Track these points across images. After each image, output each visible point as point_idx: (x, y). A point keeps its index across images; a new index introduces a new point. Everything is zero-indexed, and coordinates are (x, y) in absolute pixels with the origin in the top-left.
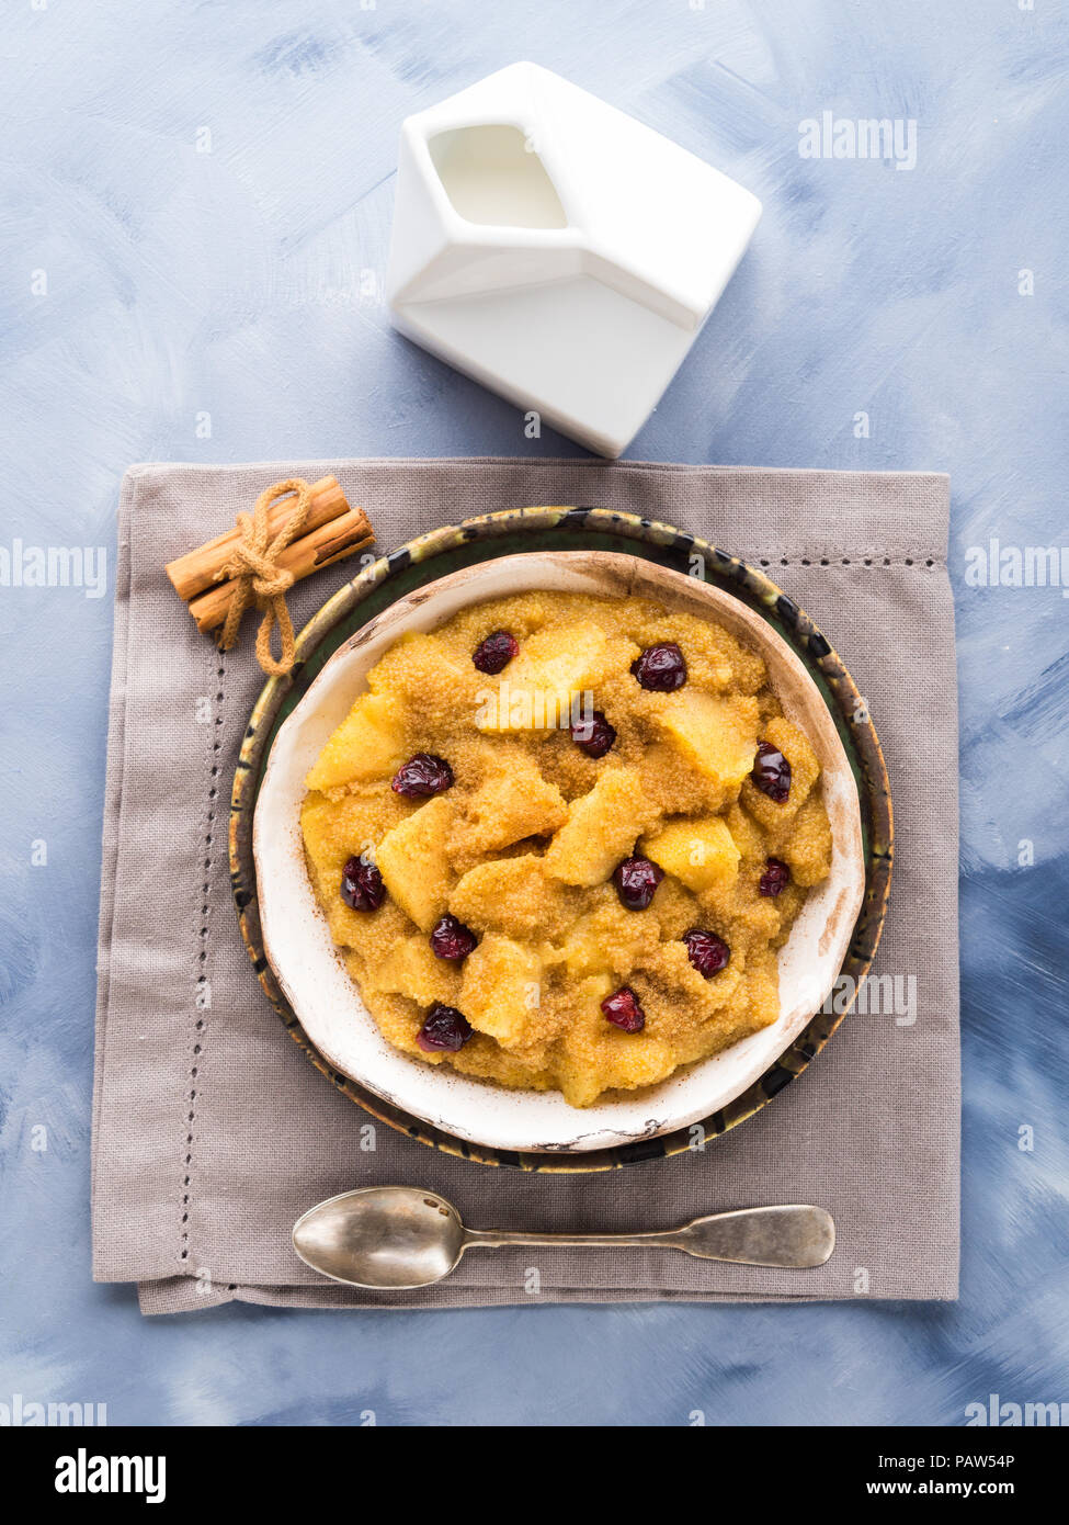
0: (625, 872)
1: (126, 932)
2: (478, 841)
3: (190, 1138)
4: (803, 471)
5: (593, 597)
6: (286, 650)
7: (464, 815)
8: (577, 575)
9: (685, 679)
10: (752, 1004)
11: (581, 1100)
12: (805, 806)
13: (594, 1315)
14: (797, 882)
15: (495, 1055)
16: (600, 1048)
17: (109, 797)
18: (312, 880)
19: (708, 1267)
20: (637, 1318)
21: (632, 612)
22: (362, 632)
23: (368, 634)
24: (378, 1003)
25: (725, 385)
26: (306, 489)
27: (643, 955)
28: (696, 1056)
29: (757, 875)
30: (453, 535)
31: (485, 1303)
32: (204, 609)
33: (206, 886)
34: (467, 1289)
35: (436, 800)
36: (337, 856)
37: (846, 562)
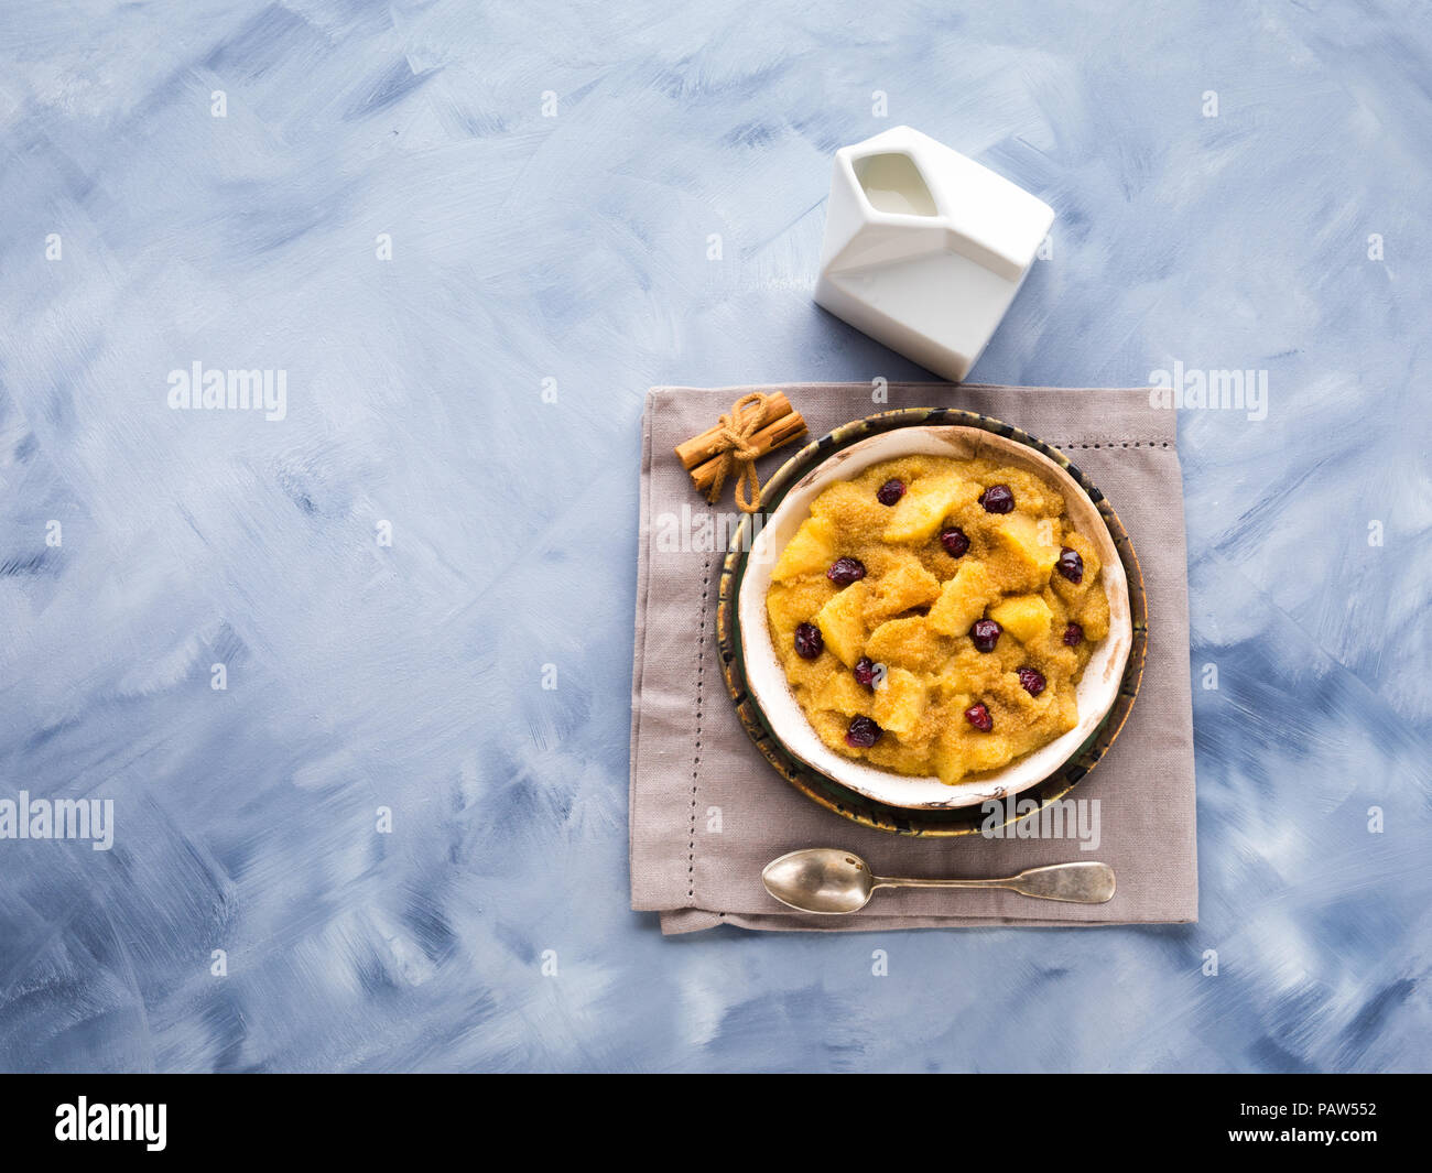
0: (978, 628)
1: (652, 682)
2: (884, 607)
3: (693, 818)
4: (1082, 389)
5: (952, 459)
6: (755, 498)
7: (874, 595)
8: (943, 443)
9: (1014, 506)
10: (1061, 714)
11: (951, 780)
12: (1090, 589)
13: (958, 937)
14: (1088, 637)
15: (896, 750)
16: (965, 741)
17: (640, 596)
18: (774, 643)
19: (1033, 901)
20: (987, 938)
21: (978, 467)
22: (808, 477)
23: (811, 478)
24: (819, 717)
25: (1028, 338)
26: (765, 399)
27: (991, 680)
28: (1025, 750)
29: (1062, 631)
30: (860, 425)
31: (887, 928)
32: (700, 474)
33: (701, 655)
34: (875, 918)
35: (855, 583)
36: (791, 623)
37: (1111, 445)
